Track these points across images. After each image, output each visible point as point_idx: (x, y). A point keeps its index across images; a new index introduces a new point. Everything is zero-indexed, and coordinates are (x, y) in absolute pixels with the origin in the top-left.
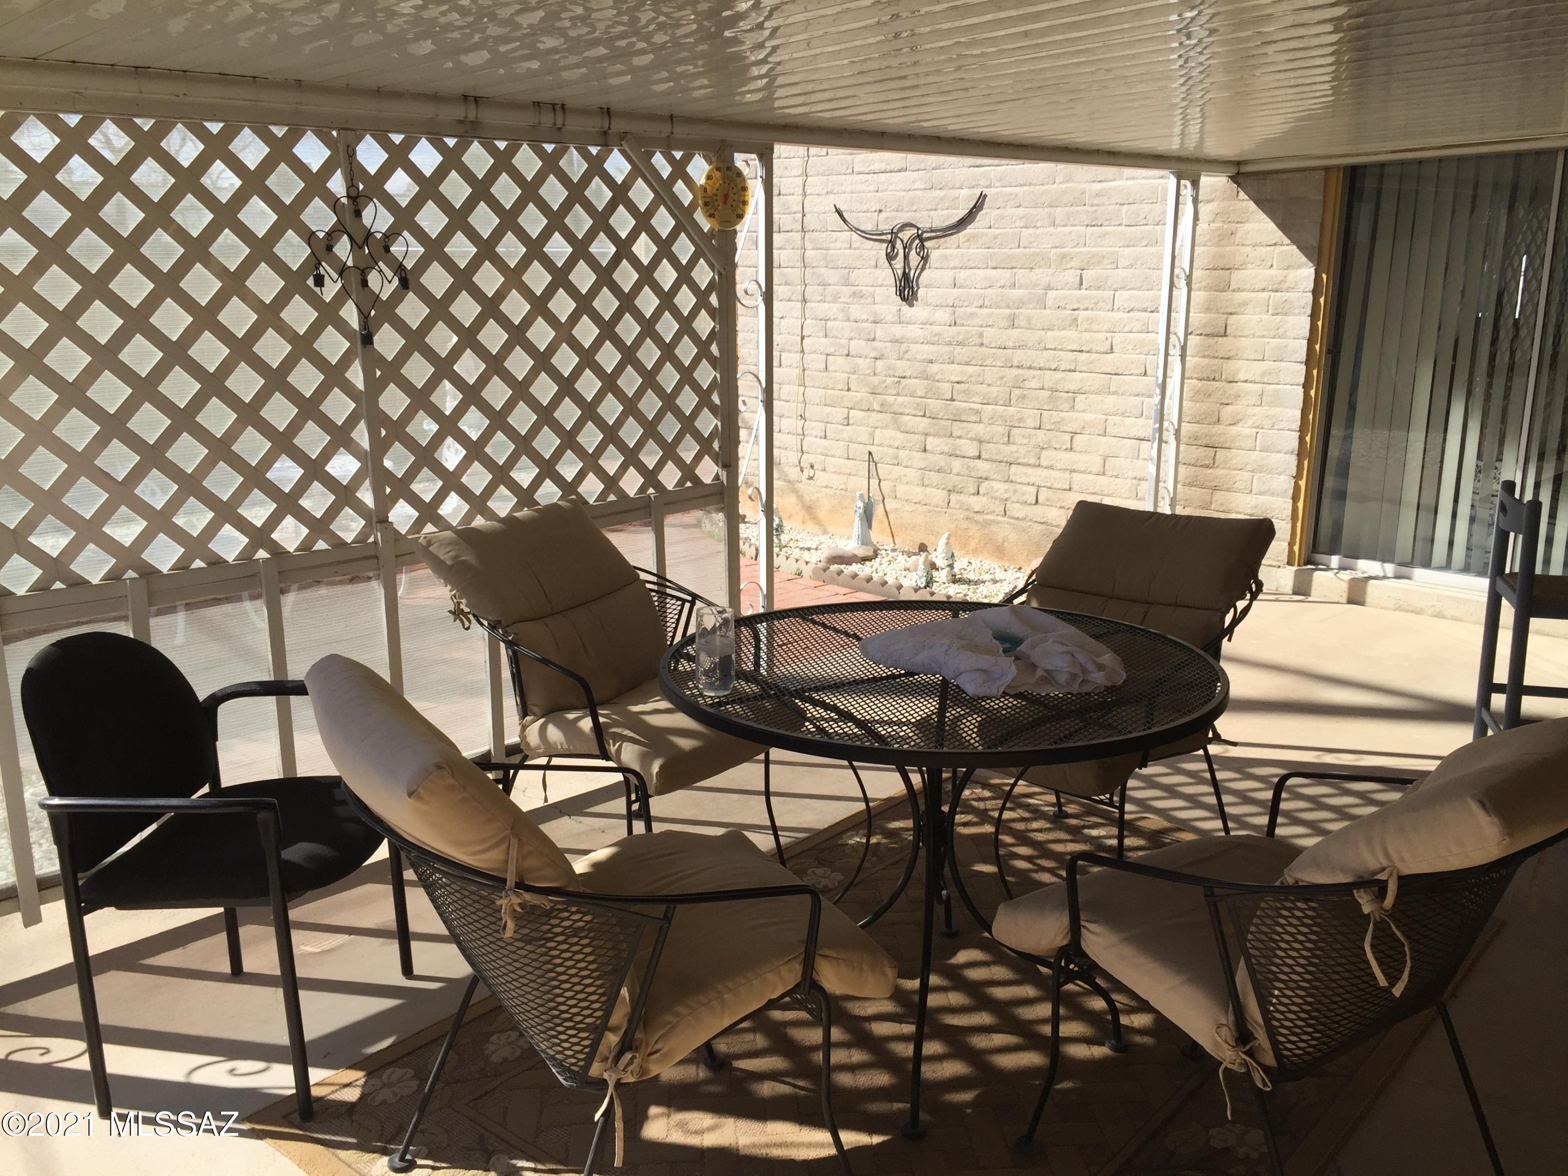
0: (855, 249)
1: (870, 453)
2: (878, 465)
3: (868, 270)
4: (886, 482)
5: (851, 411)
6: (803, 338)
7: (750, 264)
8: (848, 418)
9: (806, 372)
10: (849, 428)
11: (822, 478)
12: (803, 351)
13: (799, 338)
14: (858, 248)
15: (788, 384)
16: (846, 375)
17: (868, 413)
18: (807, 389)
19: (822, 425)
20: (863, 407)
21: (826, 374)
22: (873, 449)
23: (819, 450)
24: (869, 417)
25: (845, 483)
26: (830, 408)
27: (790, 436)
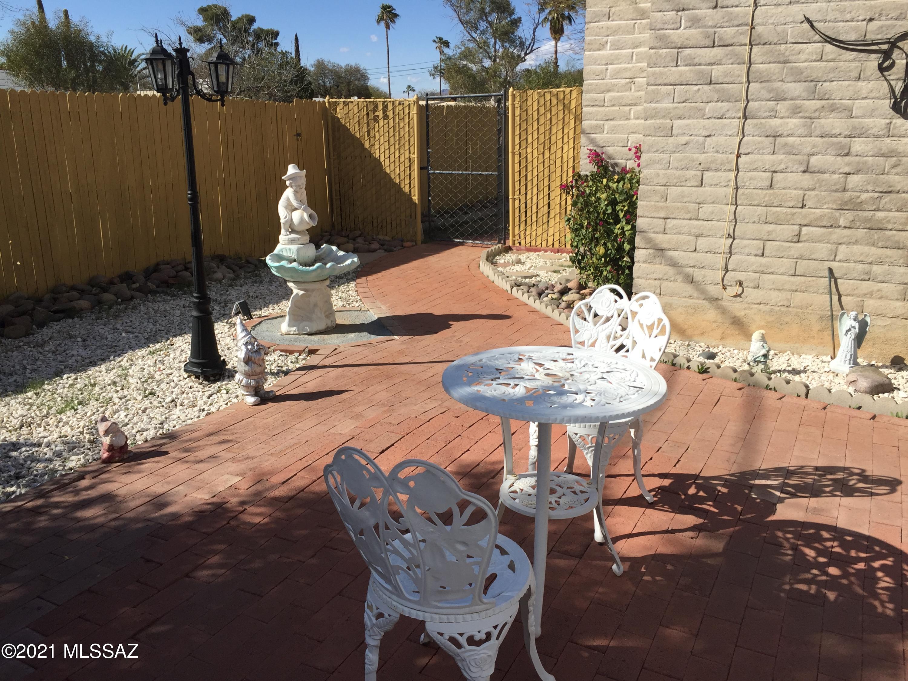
0: (827, 61)
1: (831, 271)
2: (839, 281)
3: (847, 83)
4: (849, 298)
5: (804, 229)
6: (738, 156)
7: (666, 81)
8: (799, 235)
9: (740, 191)
10: (799, 245)
11: (751, 294)
12: (737, 169)
13: (734, 157)
14: (833, 60)
15: (713, 203)
16: (801, 192)
17: (830, 230)
18: (739, 207)
19: (760, 244)
20: (824, 223)
21: (771, 191)
22: (834, 265)
23: (754, 268)
24: (830, 233)
25: (789, 300)
26: (771, 227)
27: (708, 254)
